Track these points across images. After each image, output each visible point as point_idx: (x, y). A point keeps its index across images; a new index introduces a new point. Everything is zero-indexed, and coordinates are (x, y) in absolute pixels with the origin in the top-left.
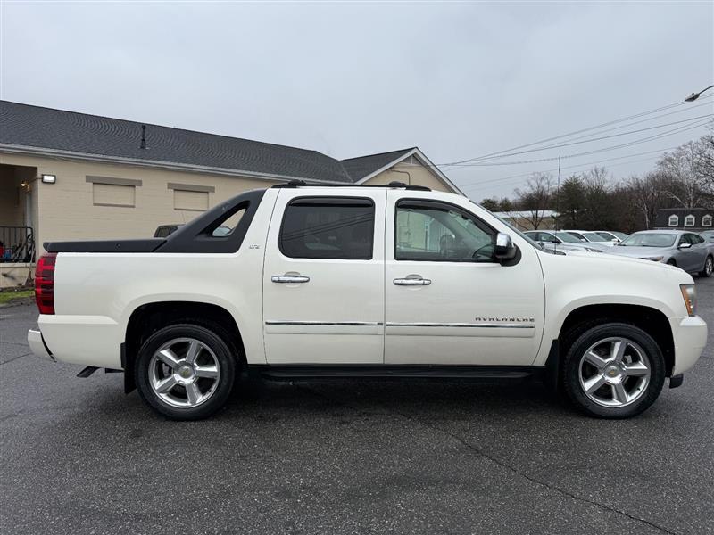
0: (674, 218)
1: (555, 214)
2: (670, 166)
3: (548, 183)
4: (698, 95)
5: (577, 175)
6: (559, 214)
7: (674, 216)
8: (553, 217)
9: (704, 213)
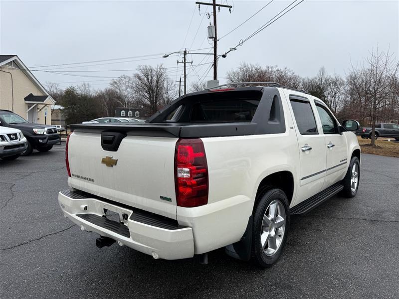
0: (123, 112)
1: (62, 108)
2: (116, 86)
3: (56, 89)
4: (168, 56)
5: (74, 86)
6: (63, 108)
7: (123, 111)
8: (60, 109)
9: (136, 110)
